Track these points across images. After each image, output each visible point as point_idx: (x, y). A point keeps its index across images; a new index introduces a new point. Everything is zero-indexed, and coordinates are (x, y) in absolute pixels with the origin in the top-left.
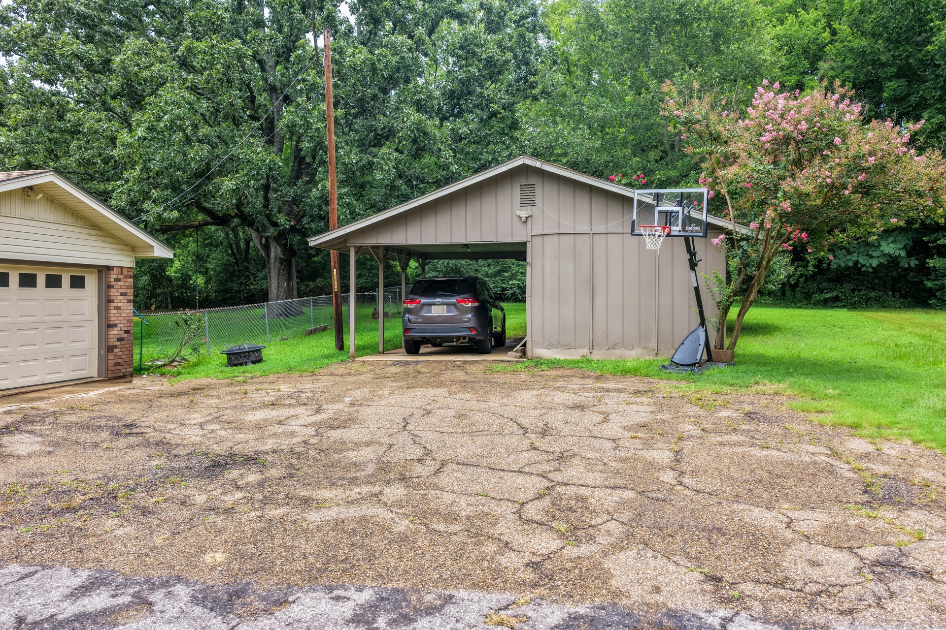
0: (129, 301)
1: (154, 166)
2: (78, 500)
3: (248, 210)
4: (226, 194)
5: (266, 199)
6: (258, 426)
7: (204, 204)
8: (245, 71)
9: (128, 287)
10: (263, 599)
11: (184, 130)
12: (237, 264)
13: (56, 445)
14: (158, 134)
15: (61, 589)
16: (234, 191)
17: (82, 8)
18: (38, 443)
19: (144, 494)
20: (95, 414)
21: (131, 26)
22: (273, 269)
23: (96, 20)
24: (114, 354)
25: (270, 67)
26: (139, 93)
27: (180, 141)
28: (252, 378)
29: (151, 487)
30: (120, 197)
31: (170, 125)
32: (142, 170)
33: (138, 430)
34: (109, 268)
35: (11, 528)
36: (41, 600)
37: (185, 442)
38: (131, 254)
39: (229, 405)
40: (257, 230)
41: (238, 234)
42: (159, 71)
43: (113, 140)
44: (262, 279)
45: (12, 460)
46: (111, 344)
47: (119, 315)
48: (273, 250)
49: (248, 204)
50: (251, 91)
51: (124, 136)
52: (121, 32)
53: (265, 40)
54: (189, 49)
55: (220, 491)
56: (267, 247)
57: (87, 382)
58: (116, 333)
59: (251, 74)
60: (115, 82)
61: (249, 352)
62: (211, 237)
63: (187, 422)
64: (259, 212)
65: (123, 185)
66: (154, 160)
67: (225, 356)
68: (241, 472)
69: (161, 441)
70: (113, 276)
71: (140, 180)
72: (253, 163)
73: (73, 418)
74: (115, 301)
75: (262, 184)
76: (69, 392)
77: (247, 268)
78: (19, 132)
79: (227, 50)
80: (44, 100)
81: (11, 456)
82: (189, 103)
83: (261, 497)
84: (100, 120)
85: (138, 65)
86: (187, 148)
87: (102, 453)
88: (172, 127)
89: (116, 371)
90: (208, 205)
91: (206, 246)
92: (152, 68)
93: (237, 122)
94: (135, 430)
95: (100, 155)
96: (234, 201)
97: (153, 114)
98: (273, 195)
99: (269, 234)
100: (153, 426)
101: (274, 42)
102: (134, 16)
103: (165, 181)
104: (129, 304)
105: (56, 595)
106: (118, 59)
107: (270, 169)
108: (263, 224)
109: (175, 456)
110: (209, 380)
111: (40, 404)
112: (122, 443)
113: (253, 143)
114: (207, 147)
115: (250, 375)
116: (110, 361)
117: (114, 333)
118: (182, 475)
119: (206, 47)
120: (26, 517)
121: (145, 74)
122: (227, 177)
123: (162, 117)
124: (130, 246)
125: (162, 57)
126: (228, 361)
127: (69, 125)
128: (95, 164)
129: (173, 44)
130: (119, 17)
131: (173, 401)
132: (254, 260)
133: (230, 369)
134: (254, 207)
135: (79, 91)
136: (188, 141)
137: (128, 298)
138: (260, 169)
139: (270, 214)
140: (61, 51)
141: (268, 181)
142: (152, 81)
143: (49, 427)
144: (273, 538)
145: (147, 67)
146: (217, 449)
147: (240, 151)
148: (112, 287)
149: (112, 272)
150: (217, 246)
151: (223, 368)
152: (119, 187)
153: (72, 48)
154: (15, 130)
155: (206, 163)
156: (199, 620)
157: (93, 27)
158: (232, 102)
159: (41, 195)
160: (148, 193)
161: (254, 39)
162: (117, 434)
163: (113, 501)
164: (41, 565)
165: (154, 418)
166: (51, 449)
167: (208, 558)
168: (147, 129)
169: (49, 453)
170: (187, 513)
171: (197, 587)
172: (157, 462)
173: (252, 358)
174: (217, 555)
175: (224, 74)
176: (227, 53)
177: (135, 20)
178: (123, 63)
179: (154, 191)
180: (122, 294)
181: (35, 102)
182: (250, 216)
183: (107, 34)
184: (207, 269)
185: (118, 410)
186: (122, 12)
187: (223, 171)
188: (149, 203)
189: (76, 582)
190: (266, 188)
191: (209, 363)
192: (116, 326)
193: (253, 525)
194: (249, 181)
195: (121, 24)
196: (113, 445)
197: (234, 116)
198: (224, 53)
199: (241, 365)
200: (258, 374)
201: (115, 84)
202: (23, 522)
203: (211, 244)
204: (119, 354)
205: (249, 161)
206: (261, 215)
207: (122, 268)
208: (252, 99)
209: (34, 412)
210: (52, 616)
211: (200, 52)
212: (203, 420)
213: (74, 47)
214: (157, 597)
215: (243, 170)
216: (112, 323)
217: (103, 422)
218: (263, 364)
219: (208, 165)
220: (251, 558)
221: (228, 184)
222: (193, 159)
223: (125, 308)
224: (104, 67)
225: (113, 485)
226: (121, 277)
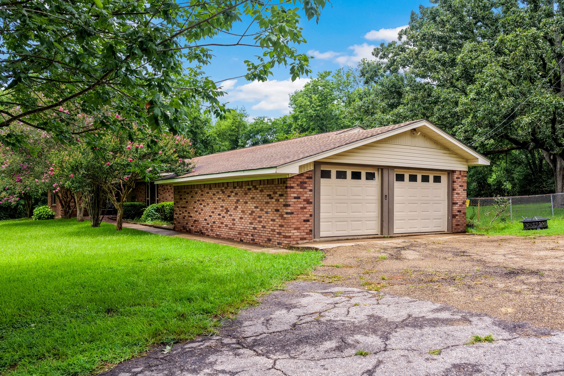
0: (464, 190)
1: (479, 115)
2: (436, 278)
3: (540, 136)
4: (524, 126)
5: (553, 128)
6: (540, 258)
7: (511, 136)
8: (538, 48)
9: (464, 182)
10: (535, 331)
11: (498, 90)
12: (533, 174)
13: (426, 256)
14: (482, 96)
15: (427, 308)
16: (530, 124)
17: (440, 33)
18: (417, 255)
19: (469, 280)
20: (446, 246)
21: (467, 37)
22: (558, 175)
23: (448, 38)
24: (455, 219)
25: (558, 42)
26: (471, 75)
27: (495, 97)
28: (540, 237)
29: (474, 277)
30: (460, 134)
31: (489, 89)
32: (472, 118)
33: (468, 254)
34: (453, 172)
35: (406, 285)
36: (419, 310)
37: (494, 261)
38: (465, 163)
39: (523, 248)
40: (547, 150)
41: (534, 155)
42: (483, 58)
43: (456, 103)
44: (552, 184)
45: (406, 261)
46: (454, 214)
47: (459, 198)
48: (559, 163)
49: (540, 132)
50: (543, 60)
51: (463, 99)
52: (461, 42)
53: (553, 24)
54: (502, 41)
55: (513, 284)
56: (554, 161)
57: (442, 233)
58: (457, 207)
59: (543, 49)
60: (458, 70)
61: (538, 222)
62: (515, 158)
63: (495, 253)
64: (549, 137)
65: (462, 127)
66: (479, 110)
67: (522, 224)
68: (527, 277)
69: (480, 260)
70: (456, 176)
71: (471, 124)
72: (543, 105)
73: (434, 247)
74: (457, 190)
75: (551, 119)
76: (432, 237)
77: (540, 177)
78: (409, 105)
79: (526, 37)
80: (422, 87)
81: (405, 259)
82: (501, 74)
83: (539, 289)
84: (450, 93)
85: (471, 58)
86: (499, 101)
87: (448, 262)
88: (491, 89)
89: (457, 229)
90: (514, 137)
91: (513, 163)
92: (479, 58)
93: (532, 80)
94: (465, 254)
95: (449, 112)
96: (530, 130)
97: (479, 84)
98: (558, 126)
99: (555, 152)
100: (476, 253)
101: (560, 23)
102: (469, 30)
103: (486, 122)
104: (464, 192)
105: (425, 310)
106: (459, 57)
107: (556, 108)
108: (551, 145)
109: (488, 267)
110: (511, 236)
111: (419, 240)
112: (459, 259)
113: (544, 92)
114: (512, 99)
115: (538, 235)
116: (454, 223)
117: (456, 207)
118: (491, 275)
119: (513, 37)
120: (412, 282)
121: (475, 62)
122: (525, 115)
123: (485, 85)
124: (465, 159)
125: (485, 50)
126: (524, 227)
127: (433, 99)
128: (446, 118)
129: (491, 42)
130: (460, 33)
131: (488, 244)
132: (546, 172)
133: (525, 231)
134: (544, 134)
135: (439, 79)
136: (500, 96)
137: (463, 188)
138: (548, 108)
139: (556, 139)
140: (429, 59)
141: (555, 116)
142: (479, 65)
143: (423, 249)
144: (544, 308)
145: (476, 58)
146: (513, 266)
147: (534, 98)
148: (455, 182)
149: (455, 173)
150: (520, 164)
151: (521, 231)
152: (459, 129)
153: (435, 56)
154: (408, 105)
155: (512, 109)
156: (496, 331)
157: (446, 42)
158: (529, 67)
159: (419, 133)
160: (476, 131)
161: (545, 25)
162: (456, 254)
163: (453, 281)
164: (419, 299)
165: (475, 250)
166: (423, 258)
167: (503, 310)
168: (475, 93)
169: (423, 259)
170: (492, 290)
171: (496, 319)
172: (477, 268)
173: (541, 225)
174: (508, 309)
175: (524, 52)
176: (526, 38)
177: (470, 34)
178: (462, 58)
179: (479, 129)
180: (460, 186)
181: (417, 90)
182: (541, 140)
183: (454, 44)
184: (513, 178)
185: (457, 245)
186: (462, 30)
187: (522, 112)
188: (476, 136)
189: (435, 307)
190: (553, 121)
191: (512, 228)
192: (457, 203)
193: (532, 300)
194: (540, 117)
195: (461, 37)
196: (454, 259)
197: (530, 77)
198: (524, 38)
199: (533, 229)
200: (544, 235)
201: (457, 71)
202: (411, 283)
203: (516, 163)
204: (458, 219)
205: (541, 104)
206: (549, 138)
207: (460, 171)
208: (545, 64)
209: (416, 243)
210: (423, 317)
211: (508, 41)
212: (505, 253)
213: (436, 56)
214: (474, 319)
215: (536, 110)
216: (455, 202)
217: (449, 249)
218: (548, 229)
219: (513, 110)
220: (529, 314)
221: (526, 119)
222: (503, 107)
223: (462, 194)
224: (452, 64)
225: (454, 275)
226: (460, 176)
